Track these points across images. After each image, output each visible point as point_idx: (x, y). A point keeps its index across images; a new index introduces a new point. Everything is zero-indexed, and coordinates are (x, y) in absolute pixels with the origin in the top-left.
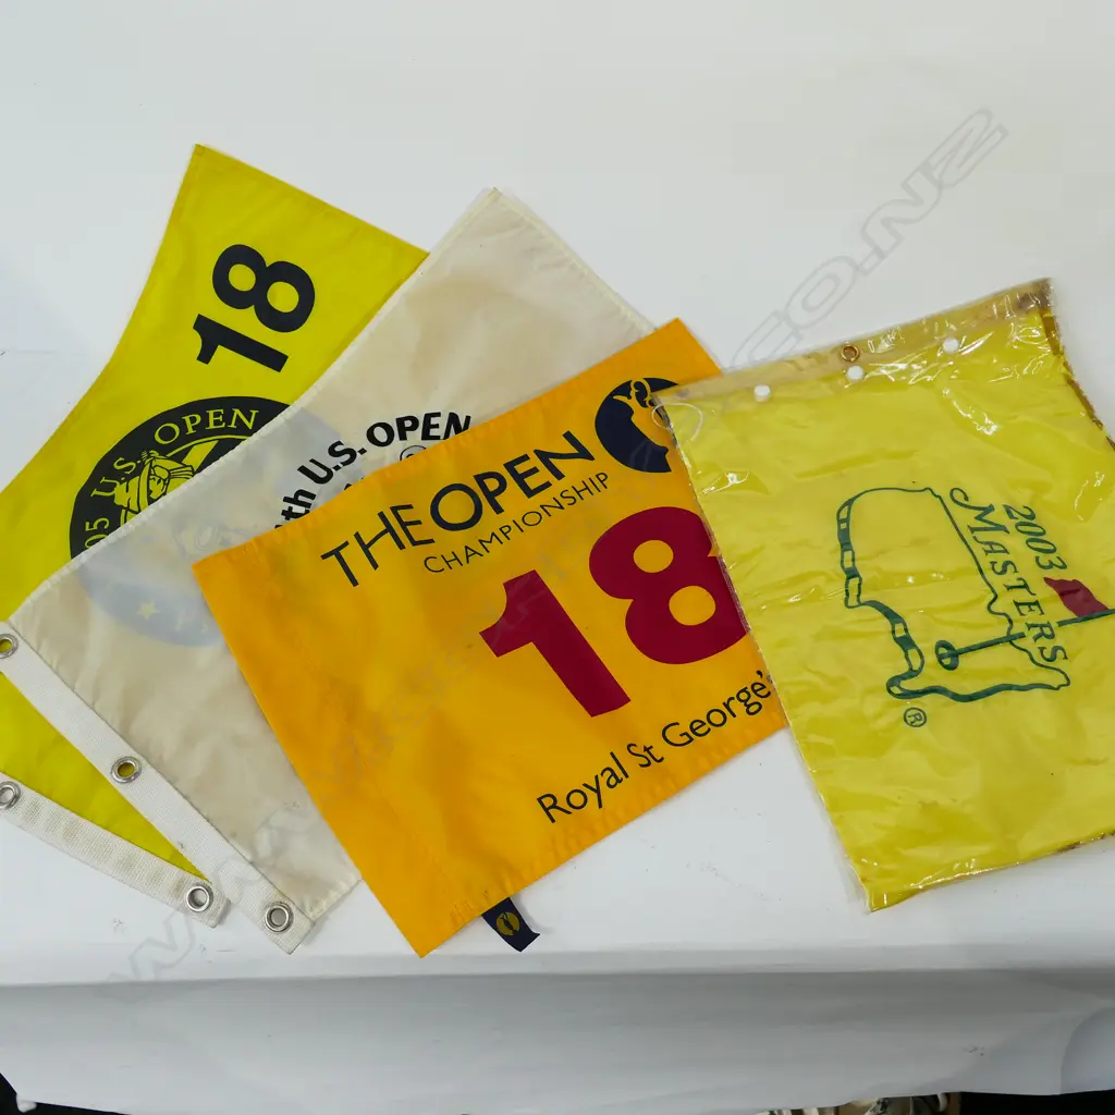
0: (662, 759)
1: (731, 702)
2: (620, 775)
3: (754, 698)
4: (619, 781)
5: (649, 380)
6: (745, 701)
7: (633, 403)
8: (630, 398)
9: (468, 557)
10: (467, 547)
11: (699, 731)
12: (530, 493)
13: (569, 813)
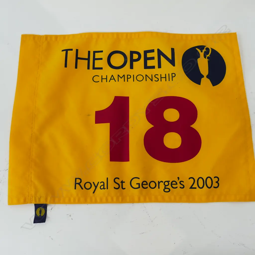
0: (125, 189)
1: (161, 183)
2: (106, 187)
3: (169, 187)
4: (104, 188)
5: (212, 49)
6: (166, 186)
7: (202, 54)
8: (202, 52)
9: (111, 79)
10: (112, 76)
11: (144, 186)
12: (146, 67)
13: (82, 189)
